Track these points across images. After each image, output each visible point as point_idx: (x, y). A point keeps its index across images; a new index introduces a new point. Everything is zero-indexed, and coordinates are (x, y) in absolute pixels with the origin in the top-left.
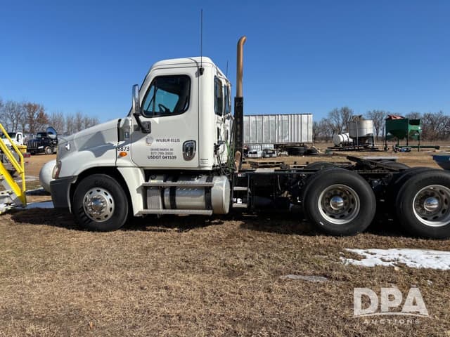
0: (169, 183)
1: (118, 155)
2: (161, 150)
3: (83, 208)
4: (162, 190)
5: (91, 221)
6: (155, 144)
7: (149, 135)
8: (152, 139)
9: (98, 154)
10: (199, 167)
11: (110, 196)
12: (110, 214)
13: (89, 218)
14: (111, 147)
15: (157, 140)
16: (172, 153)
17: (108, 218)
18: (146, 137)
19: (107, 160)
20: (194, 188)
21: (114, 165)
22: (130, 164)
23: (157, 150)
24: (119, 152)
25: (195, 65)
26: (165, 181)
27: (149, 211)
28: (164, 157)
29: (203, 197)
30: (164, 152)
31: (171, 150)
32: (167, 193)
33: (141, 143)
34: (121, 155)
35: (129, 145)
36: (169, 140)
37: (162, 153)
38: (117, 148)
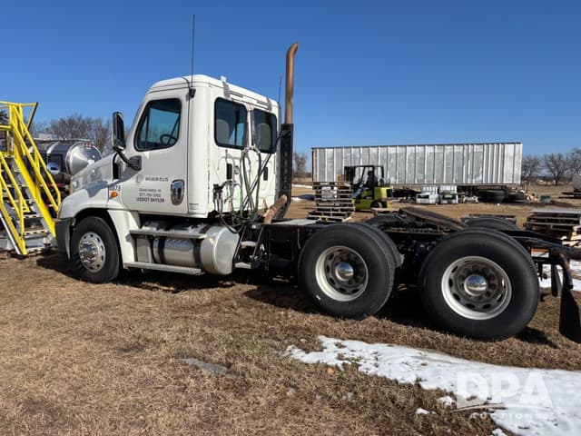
0: (162, 232)
1: (110, 195)
2: (149, 190)
3: (78, 253)
4: (150, 238)
5: (85, 269)
6: (145, 184)
7: (140, 172)
9: (92, 194)
10: (189, 213)
11: (102, 244)
12: (102, 263)
13: (83, 267)
14: (104, 185)
15: (147, 179)
16: (159, 195)
17: (100, 268)
18: (136, 175)
19: (99, 201)
20: (183, 239)
21: (104, 207)
22: (120, 206)
23: (145, 190)
24: (111, 192)
26: (158, 229)
27: (140, 264)
28: (153, 200)
29: (191, 251)
30: (152, 193)
31: (159, 191)
32: (156, 244)
33: (131, 182)
34: (113, 196)
35: (121, 184)
36: (157, 179)
37: (150, 195)
38: (110, 187)
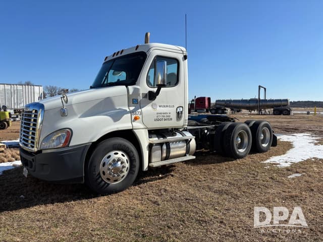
1: (133, 119)
2: (163, 113)
3: (99, 173)
4: (161, 144)
6: (159, 110)
7: (154, 102)
8: (156, 105)
9: (117, 117)
11: (126, 157)
12: (126, 173)
13: (106, 183)
14: (125, 112)
15: (160, 106)
16: (169, 116)
17: (124, 178)
18: (151, 104)
19: (124, 124)
20: (180, 141)
21: (131, 128)
22: (142, 126)
23: (161, 114)
24: (133, 117)
25: (181, 52)
28: (165, 120)
29: (185, 147)
30: (165, 115)
31: (170, 113)
32: (165, 147)
33: (147, 109)
34: (136, 119)
35: (140, 110)
36: (167, 106)
37: (164, 116)
38: (132, 112)
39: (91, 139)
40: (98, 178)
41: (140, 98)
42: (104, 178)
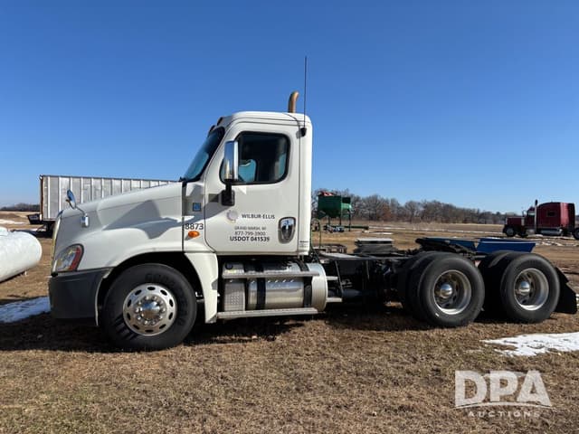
0: (253, 274)
1: (186, 235)
2: (249, 228)
3: (122, 316)
4: (245, 282)
5: (136, 335)
6: (241, 221)
7: (231, 208)
8: (235, 213)
9: (154, 233)
10: (298, 251)
11: (169, 297)
12: (169, 323)
13: (131, 332)
14: (174, 224)
15: (244, 216)
16: (264, 234)
17: (165, 329)
18: (227, 211)
19: (169, 242)
20: (289, 279)
21: (181, 250)
22: (203, 247)
23: (244, 228)
24: (187, 232)
27: (222, 315)
28: (253, 239)
29: (301, 291)
30: (254, 231)
31: (263, 229)
32: (253, 288)
33: (219, 220)
34: (191, 235)
35: (202, 221)
36: (259, 216)
37: (251, 233)
38: (184, 224)
39: (110, 262)
40: (119, 324)
41: (205, 202)
42: (130, 324)
